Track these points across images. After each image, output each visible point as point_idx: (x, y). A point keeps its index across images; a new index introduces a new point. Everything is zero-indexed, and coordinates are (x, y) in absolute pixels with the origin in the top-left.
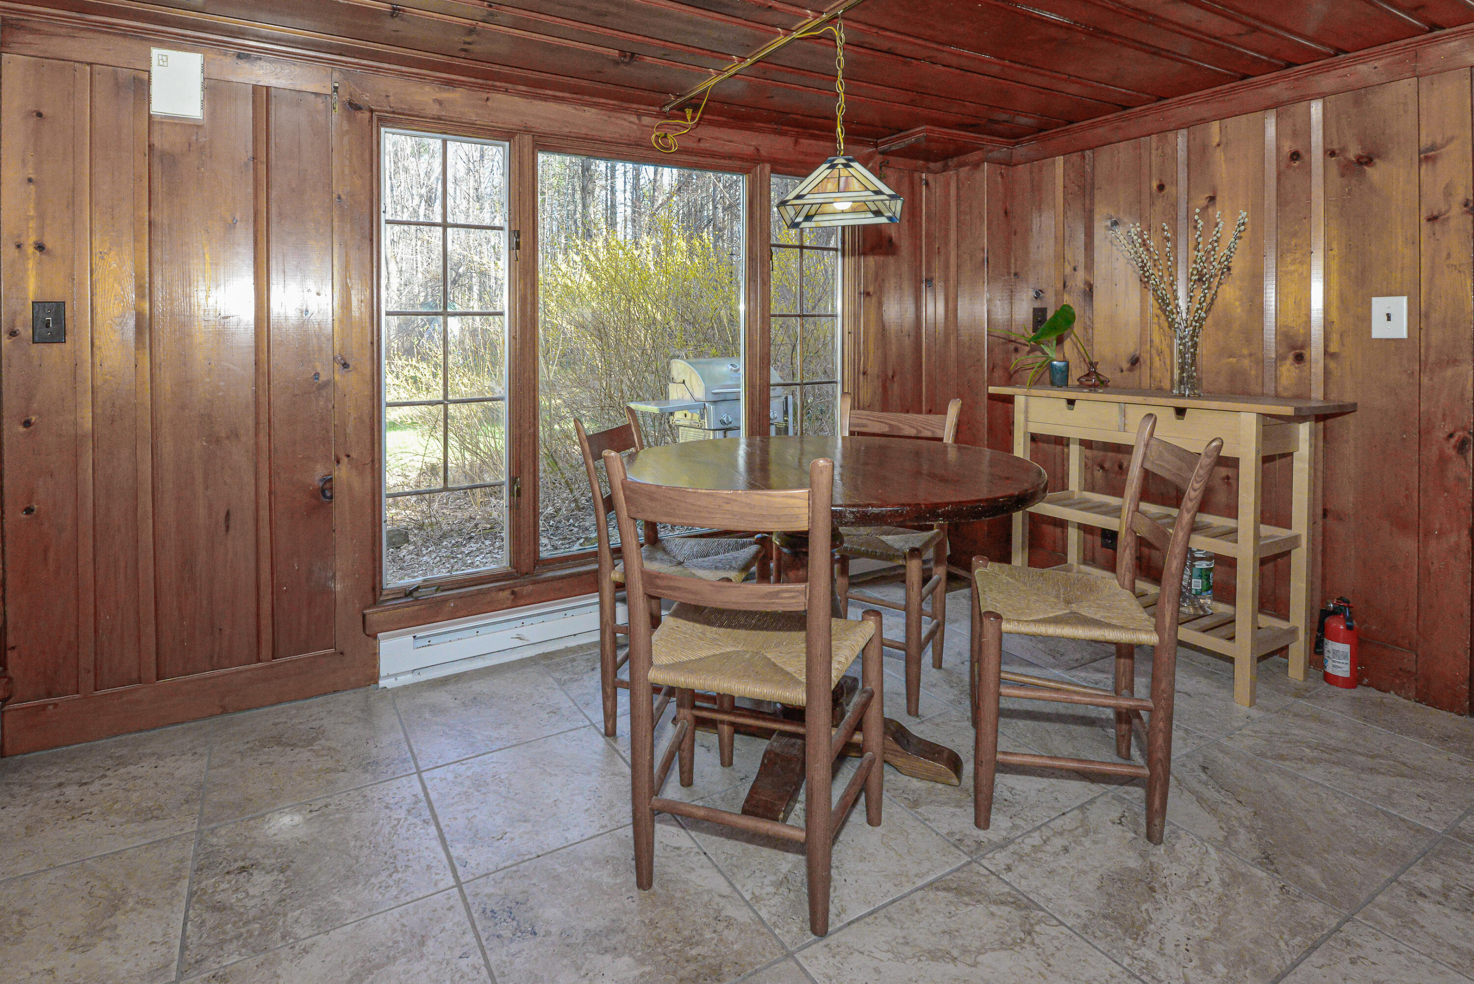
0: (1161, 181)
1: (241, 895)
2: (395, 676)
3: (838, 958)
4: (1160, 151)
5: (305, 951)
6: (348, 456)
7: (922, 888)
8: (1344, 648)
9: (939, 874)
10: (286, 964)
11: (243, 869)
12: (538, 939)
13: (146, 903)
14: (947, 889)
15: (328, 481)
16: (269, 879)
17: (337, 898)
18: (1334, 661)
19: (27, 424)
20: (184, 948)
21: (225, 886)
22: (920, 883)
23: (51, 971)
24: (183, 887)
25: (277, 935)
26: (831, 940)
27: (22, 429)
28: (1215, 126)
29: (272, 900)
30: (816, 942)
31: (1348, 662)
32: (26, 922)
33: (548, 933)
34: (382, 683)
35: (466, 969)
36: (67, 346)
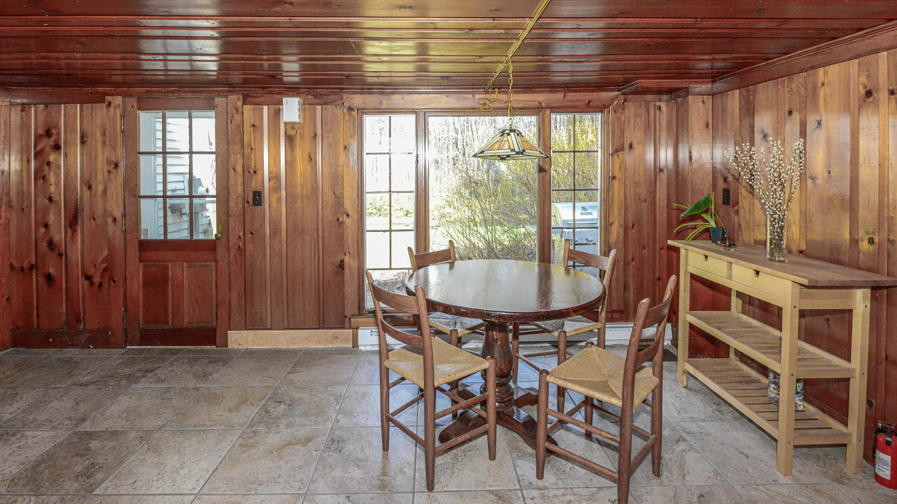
0: (790, 108)
1: (274, 410)
2: (365, 346)
3: (429, 501)
4: (789, 88)
5: (279, 433)
6: (349, 252)
7: (486, 491)
8: (888, 458)
9: (499, 489)
10: (272, 434)
11: (280, 402)
12: (340, 454)
13: (252, 404)
14: (495, 495)
15: (342, 261)
16: (284, 407)
17: (297, 420)
18: (879, 465)
19: (252, 234)
20: (252, 420)
21: (272, 406)
22: (488, 488)
23: (221, 416)
24: (263, 402)
25: (275, 425)
26: (432, 494)
27: (250, 235)
28: (821, 71)
29: (281, 414)
30: (427, 492)
31: (889, 468)
32: (224, 400)
33: (344, 453)
34: (360, 348)
35: (314, 455)
36: (262, 207)
